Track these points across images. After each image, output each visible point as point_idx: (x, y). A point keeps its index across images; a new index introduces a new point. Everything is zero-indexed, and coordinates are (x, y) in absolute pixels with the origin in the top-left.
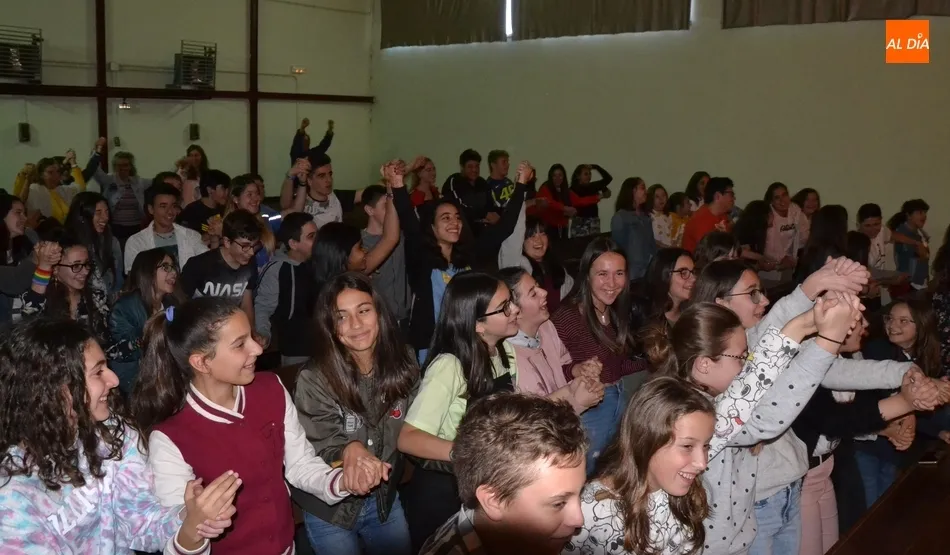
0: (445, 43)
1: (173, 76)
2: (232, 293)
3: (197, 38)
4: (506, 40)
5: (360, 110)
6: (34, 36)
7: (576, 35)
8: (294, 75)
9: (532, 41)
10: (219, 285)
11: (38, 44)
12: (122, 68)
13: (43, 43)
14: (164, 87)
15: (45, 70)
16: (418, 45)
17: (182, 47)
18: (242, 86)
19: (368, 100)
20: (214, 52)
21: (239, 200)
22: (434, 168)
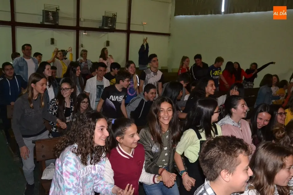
0: (198, 15)
1: (101, 24)
2: (119, 99)
3: (110, 10)
4: (221, 14)
5: (166, 38)
6: (56, 8)
7: (249, 12)
8: (143, 25)
9: (232, 14)
10: (115, 96)
11: (58, 11)
12: (84, 20)
13: (59, 11)
14: (98, 27)
15: (60, 20)
16: (188, 15)
17: (105, 14)
18: (124, 28)
19: (168, 35)
20: (116, 16)
21: (128, 69)
22: (189, 61)
